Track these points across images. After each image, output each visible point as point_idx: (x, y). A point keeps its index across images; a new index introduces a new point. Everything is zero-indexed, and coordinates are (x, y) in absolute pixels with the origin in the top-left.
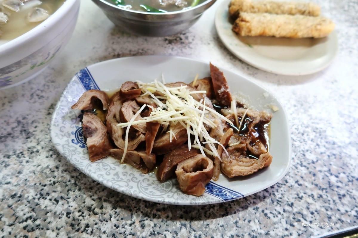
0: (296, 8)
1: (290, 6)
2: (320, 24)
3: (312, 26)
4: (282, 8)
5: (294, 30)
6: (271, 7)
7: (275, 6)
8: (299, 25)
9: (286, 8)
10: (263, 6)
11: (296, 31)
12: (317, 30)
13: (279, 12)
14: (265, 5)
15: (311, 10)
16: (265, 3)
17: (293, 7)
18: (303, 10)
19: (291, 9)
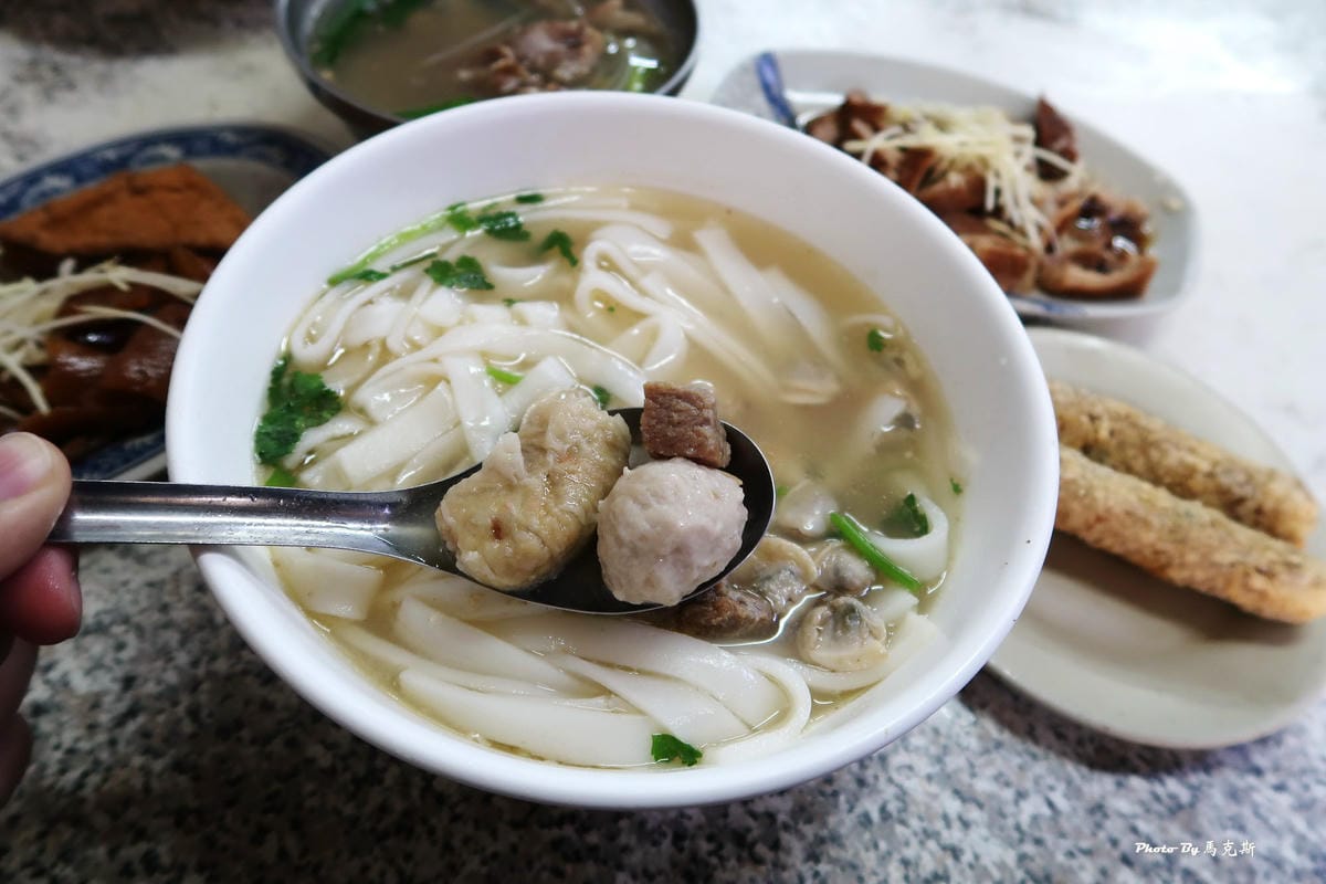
0: (1210, 475)
1: (1190, 459)
2: (1269, 574)
3: (1233, 565)
4: (1155, 454)
5: (1157, 553)
6: (1112, 433)
7: (1131, 435)
8: (1183, 542)
9: (1173, 458)
10: (1085, 419)
11: (1163, 559)
12: (1247, 588)
13: (1139, 464)
14: (1093, 418)
15: (1269, 505)
16: (1098, 410)
17: (1204, 466)
18: (1238, 491)
19: (1191, 471)
